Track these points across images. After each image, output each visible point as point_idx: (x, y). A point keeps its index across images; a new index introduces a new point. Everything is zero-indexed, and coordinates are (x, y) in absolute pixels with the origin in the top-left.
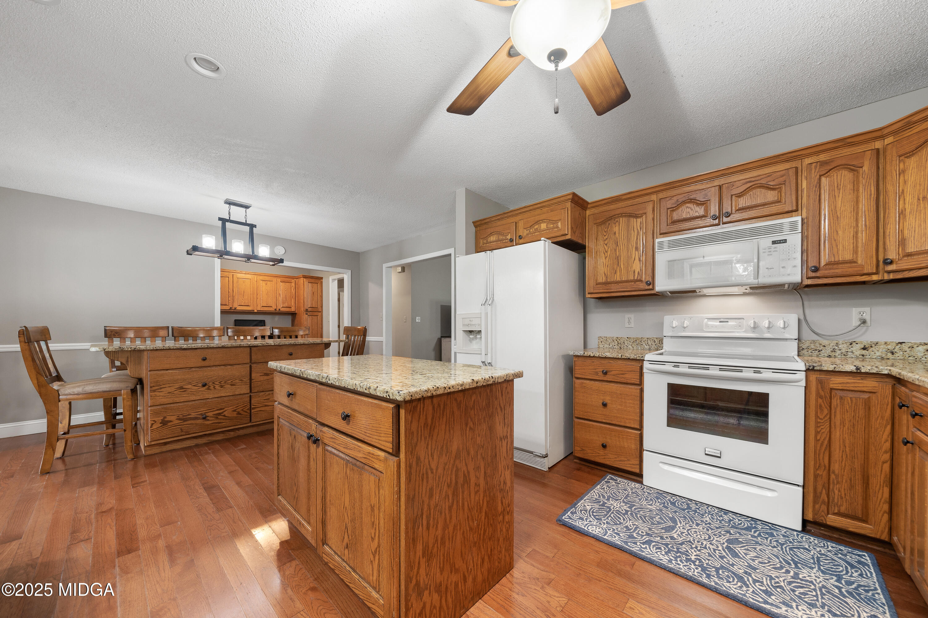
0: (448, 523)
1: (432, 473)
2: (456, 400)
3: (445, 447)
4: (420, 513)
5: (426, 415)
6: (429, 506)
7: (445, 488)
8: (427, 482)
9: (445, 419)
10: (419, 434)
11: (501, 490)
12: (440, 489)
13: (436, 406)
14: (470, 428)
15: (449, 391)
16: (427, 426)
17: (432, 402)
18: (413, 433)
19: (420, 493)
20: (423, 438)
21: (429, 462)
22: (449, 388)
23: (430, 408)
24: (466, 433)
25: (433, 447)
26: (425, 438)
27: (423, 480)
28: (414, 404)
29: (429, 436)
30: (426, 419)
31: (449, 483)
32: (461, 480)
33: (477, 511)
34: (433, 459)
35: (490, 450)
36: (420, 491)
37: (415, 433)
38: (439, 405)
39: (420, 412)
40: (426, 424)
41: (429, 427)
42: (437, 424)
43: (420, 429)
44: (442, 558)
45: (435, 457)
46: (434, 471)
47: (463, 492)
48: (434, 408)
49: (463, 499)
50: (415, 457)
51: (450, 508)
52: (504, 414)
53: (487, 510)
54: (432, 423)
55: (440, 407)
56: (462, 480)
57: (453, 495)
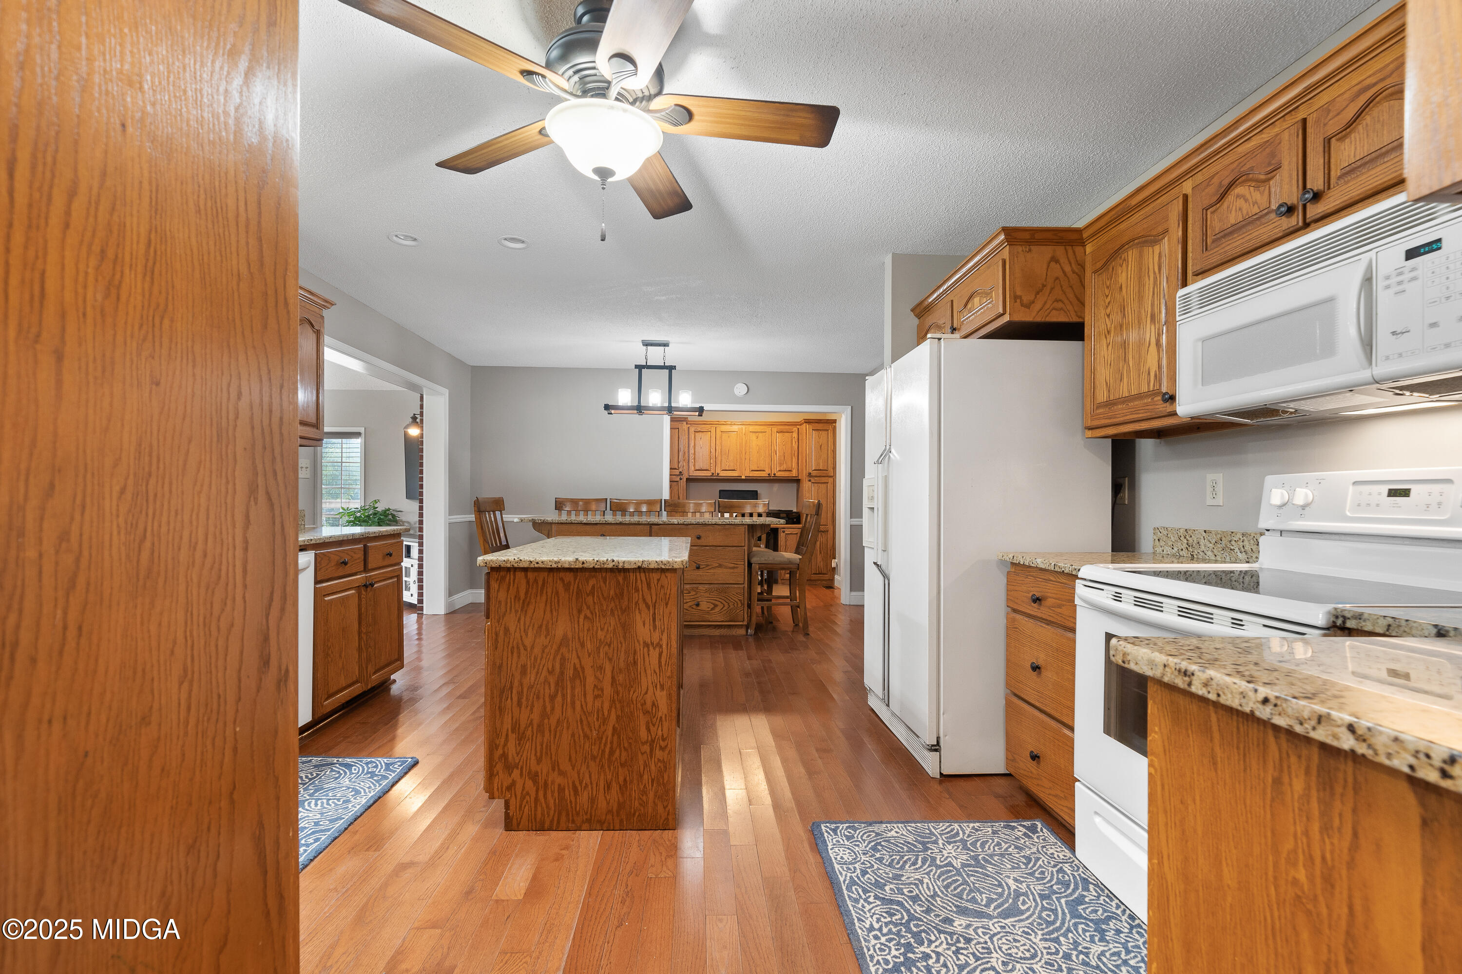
0: (549, 713)
1: (526, 649)
2: (562, 579)
3: (544, 627)
4: (508, 685)
5: (518, 588)
6: (521, 684)
7: (545, 673)
8: (519, 657)
9: (544, 598)
10: (509, 604)
11: (646, 712)
12: (536, 670)
13: (531, 581)
14: (586, 617)
15: (536, 566)
16: (519, 599)
17: (526, 577)
18: (500, 602)
19: (509, 665)
20: (513, 610)
21: (521, 637)
22: (537, 563)
23: (524, 582)
24: (578, 621)
25: (528, 623)
26: (516, 611)
27: (512, 653)
28: (502, 573)
29: (522, 610)
30: (518, 591)
31: (550, 669)
32: (570, 672)
33: (598, 720)
34: (527, 635)
35: (623, 653)
36: (509, 663)
37: (503, 604)
38: (536, 581)
39: (510, 583)
40: (517, 597)
41: (521, 601)
42: (533, 601)
43: (509, 600)
44: (539, 748)
45: (530, 634)
46: (529, 649)
47: (573, 688)
48: (528, 582)
49: (573, 696)
50: (503, 626)
51: (552, 698)
52: (654, 613)
53: (616, 726)
54: (526, 598)
55: (537, 583)
56: (572, 672)
57: (557, 684)
